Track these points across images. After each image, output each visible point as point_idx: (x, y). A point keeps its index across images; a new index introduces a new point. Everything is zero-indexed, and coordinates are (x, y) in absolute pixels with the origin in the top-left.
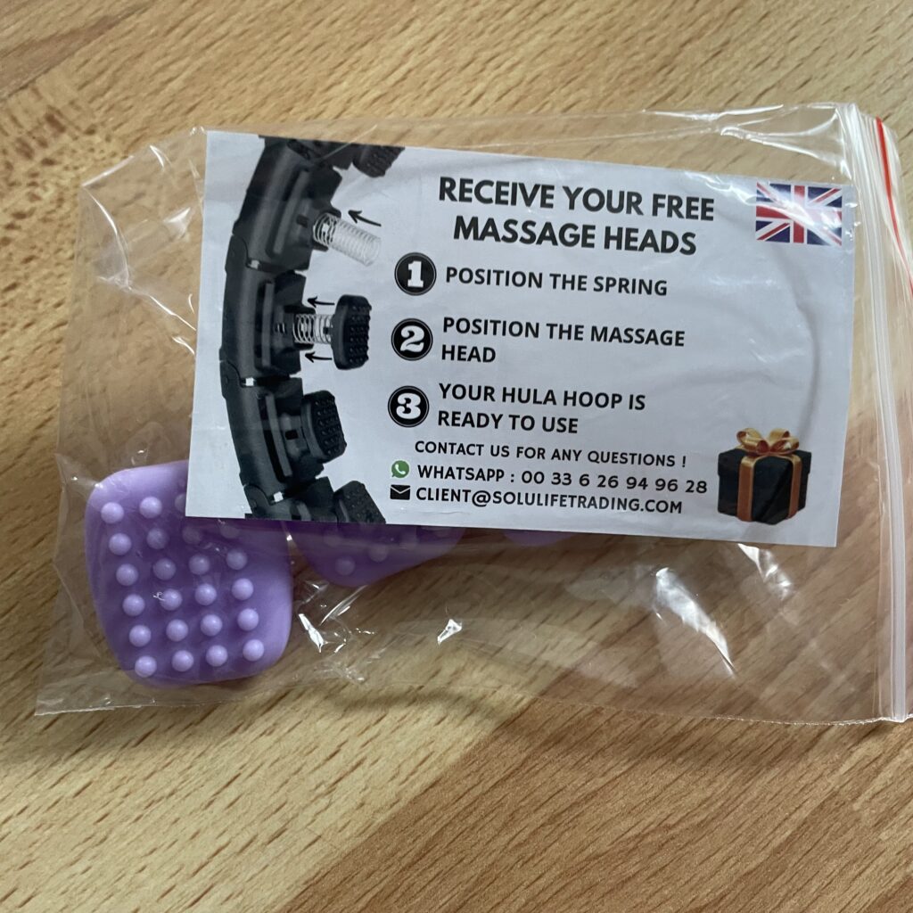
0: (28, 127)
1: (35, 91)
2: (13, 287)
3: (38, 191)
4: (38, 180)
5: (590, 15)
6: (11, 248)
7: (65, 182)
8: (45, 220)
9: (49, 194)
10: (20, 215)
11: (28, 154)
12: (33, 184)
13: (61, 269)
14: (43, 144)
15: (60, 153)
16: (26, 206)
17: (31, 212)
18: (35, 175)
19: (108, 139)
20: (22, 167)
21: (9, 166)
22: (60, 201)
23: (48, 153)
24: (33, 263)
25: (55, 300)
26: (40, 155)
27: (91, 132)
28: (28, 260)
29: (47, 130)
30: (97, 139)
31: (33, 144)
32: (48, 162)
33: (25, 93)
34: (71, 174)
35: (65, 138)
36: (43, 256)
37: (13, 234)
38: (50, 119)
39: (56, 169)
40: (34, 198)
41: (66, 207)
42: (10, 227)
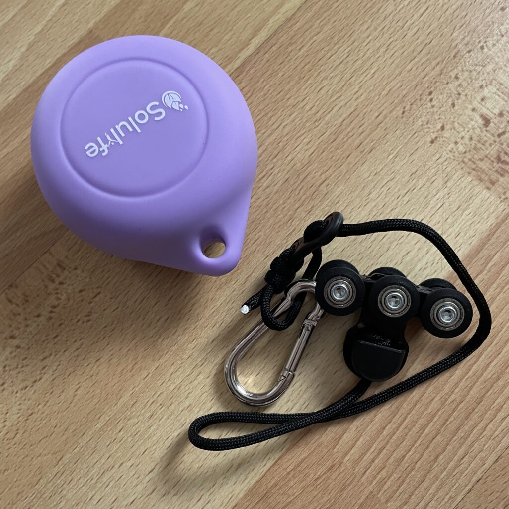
0: (51, 269)
1: (50, 253)
2: (56, 336)
3: (59, 296)
4: (59, 291)
5: (260, 200)
6: (53, 320)
7: (69, 291)
8: (64, 308)
9: (64, 297)
10: (54, 307)
11: (53, 281)
12: (57, 293)
13: (73, 327)
14: (58, 276)
15: (65, 279)
16: (56, 303)
17: (58, 305)
18: (57, 289)
19: (83, 271)
20: (51, 287)
21: (46, 287)
22: (69, 299)
23: (61, 279)
24: (63, 326)
25: (74, 340)
26: (57, 281)
27: (76, 269)
28: (61, 325)
29: (59, 270)
30: (78, 272)
31: (54, 276)
32: (61, 283)
33: (47, 255)
34: (71, 288)
35: (66, 273)
36: (66, 323)
37: (53, 314)
38: (59, 265)
39: (65, 286)
40: (58, 299)
41: (71, 301)
42: (51, 312)
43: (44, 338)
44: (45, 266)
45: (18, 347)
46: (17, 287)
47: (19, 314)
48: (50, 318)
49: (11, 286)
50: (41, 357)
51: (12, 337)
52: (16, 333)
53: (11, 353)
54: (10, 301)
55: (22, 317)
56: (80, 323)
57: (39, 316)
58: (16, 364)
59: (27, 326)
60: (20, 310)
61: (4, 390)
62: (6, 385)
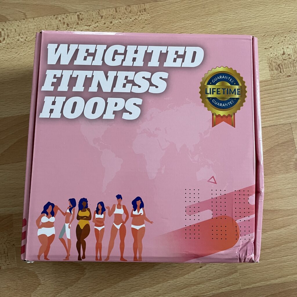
43: (128, 25)
44: (141, 7)
45: (120, 22)
46: (130, 7)
47: (126, 14)
48: (133, 21)
49: (129, 6)
50: (124, 29)
51: (120, 19)
52: (122, 18)
53: (117, 22)
54: (126, 9)
55: (126, 16)
56: (140, 28)
57: (131, 18)
58: (117, 26)
59: (126, 19)
60: (127, 13)
61: (110, 30)
62: (111, 29)
